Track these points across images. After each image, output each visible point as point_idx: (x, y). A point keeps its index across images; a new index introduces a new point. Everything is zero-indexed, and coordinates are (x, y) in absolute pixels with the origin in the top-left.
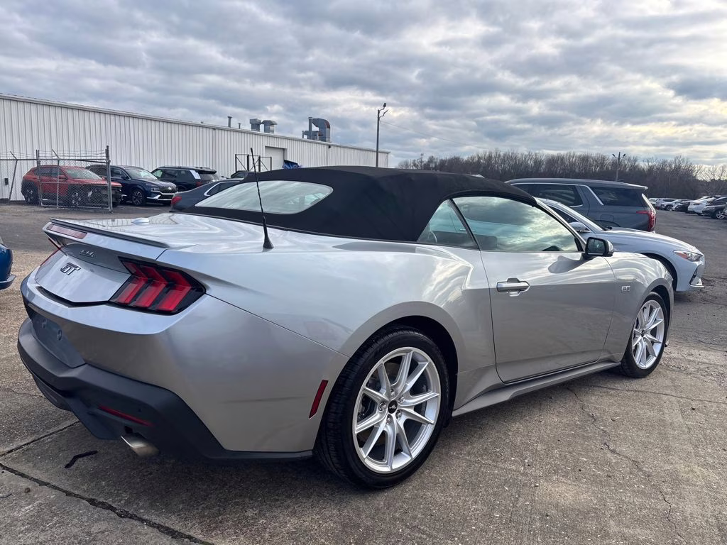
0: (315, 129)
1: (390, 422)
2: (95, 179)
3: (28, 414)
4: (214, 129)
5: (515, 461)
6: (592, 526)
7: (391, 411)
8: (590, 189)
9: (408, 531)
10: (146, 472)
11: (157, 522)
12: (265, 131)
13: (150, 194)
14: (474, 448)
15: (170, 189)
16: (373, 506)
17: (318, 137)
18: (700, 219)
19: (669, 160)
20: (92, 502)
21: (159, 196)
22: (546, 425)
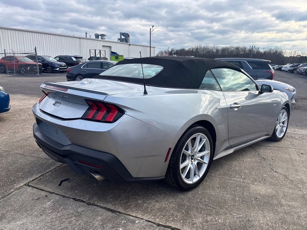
0: (123, 37)
1: (192, 164)
2: (30, 61)
3: (35, 164)
4: (80, 38)
5: (238, 177)
6: (275, 202)
7: (192, 159)
8: (247, 62)
9: (204, 207)
10: (92, 186)
11: (104, 206)
12: (101, 39)
13: (55, 68)
14: (220, 172)
15: (63, 65)
16: (187, 197)
17: (124, 41)
18: (287, 74)
19: (273, 48)
20: (74, 199)
21: (59, 68)
22: (246, 162)
